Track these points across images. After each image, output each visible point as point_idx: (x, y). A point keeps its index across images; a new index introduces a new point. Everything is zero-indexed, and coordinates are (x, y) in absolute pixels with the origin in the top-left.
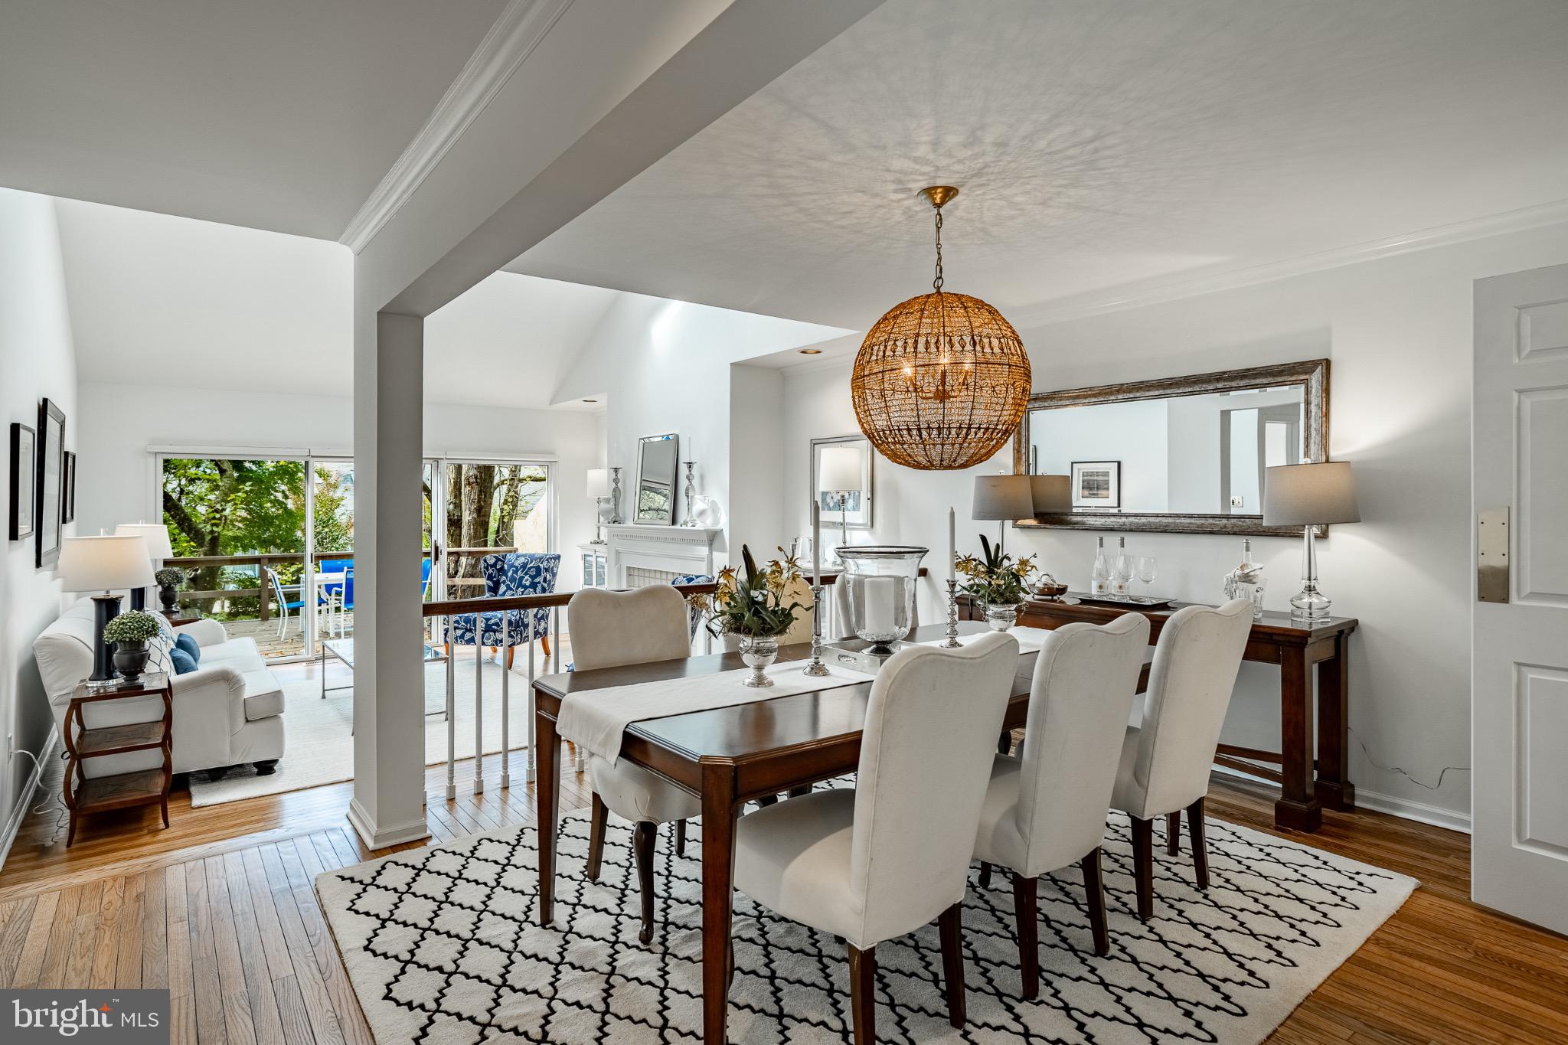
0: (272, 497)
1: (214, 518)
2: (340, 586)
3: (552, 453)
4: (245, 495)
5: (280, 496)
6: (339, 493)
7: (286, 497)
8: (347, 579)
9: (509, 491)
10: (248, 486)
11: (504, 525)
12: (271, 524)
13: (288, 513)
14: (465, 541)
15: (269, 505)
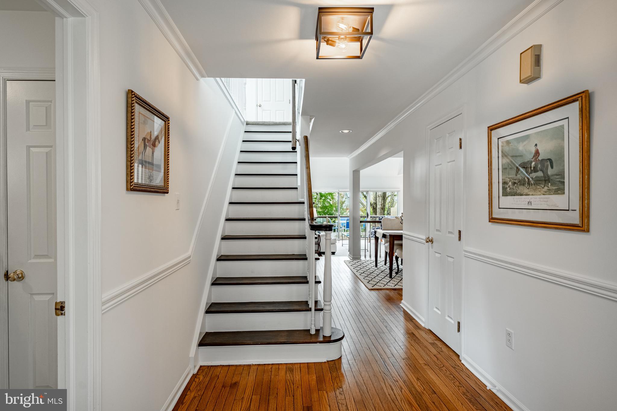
0: (327, 201)
1: (316, 206)
2: (345, 223)
3: (399, 188)
4: (323, 200)
5: (329, 200)
6: (344, 199)
7: (330, 200)
8: (347, 222)
9: (391, 199)
10: (323, 198)
11: (389, 209)
12: (327, 208)
13: (331, 205)
14: (378, 213)
15: (326, 203)
